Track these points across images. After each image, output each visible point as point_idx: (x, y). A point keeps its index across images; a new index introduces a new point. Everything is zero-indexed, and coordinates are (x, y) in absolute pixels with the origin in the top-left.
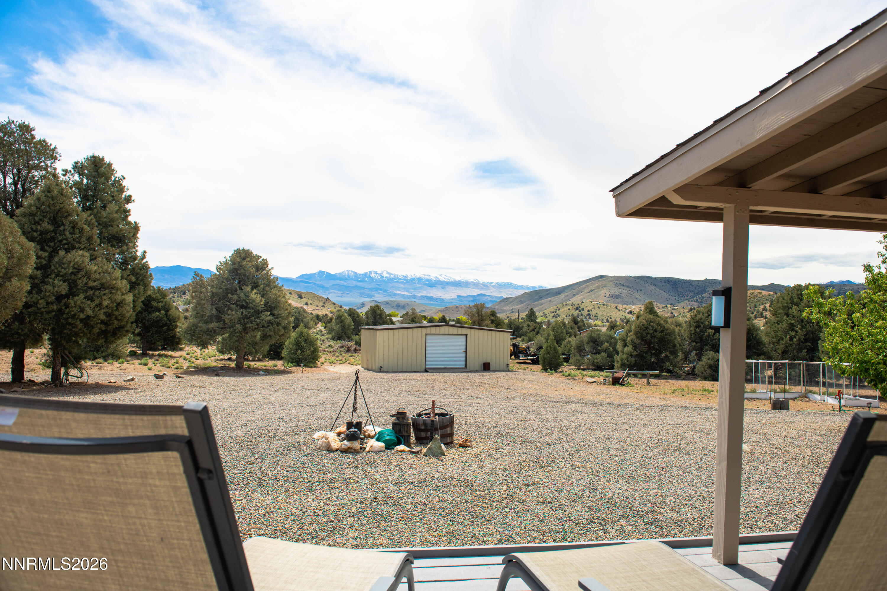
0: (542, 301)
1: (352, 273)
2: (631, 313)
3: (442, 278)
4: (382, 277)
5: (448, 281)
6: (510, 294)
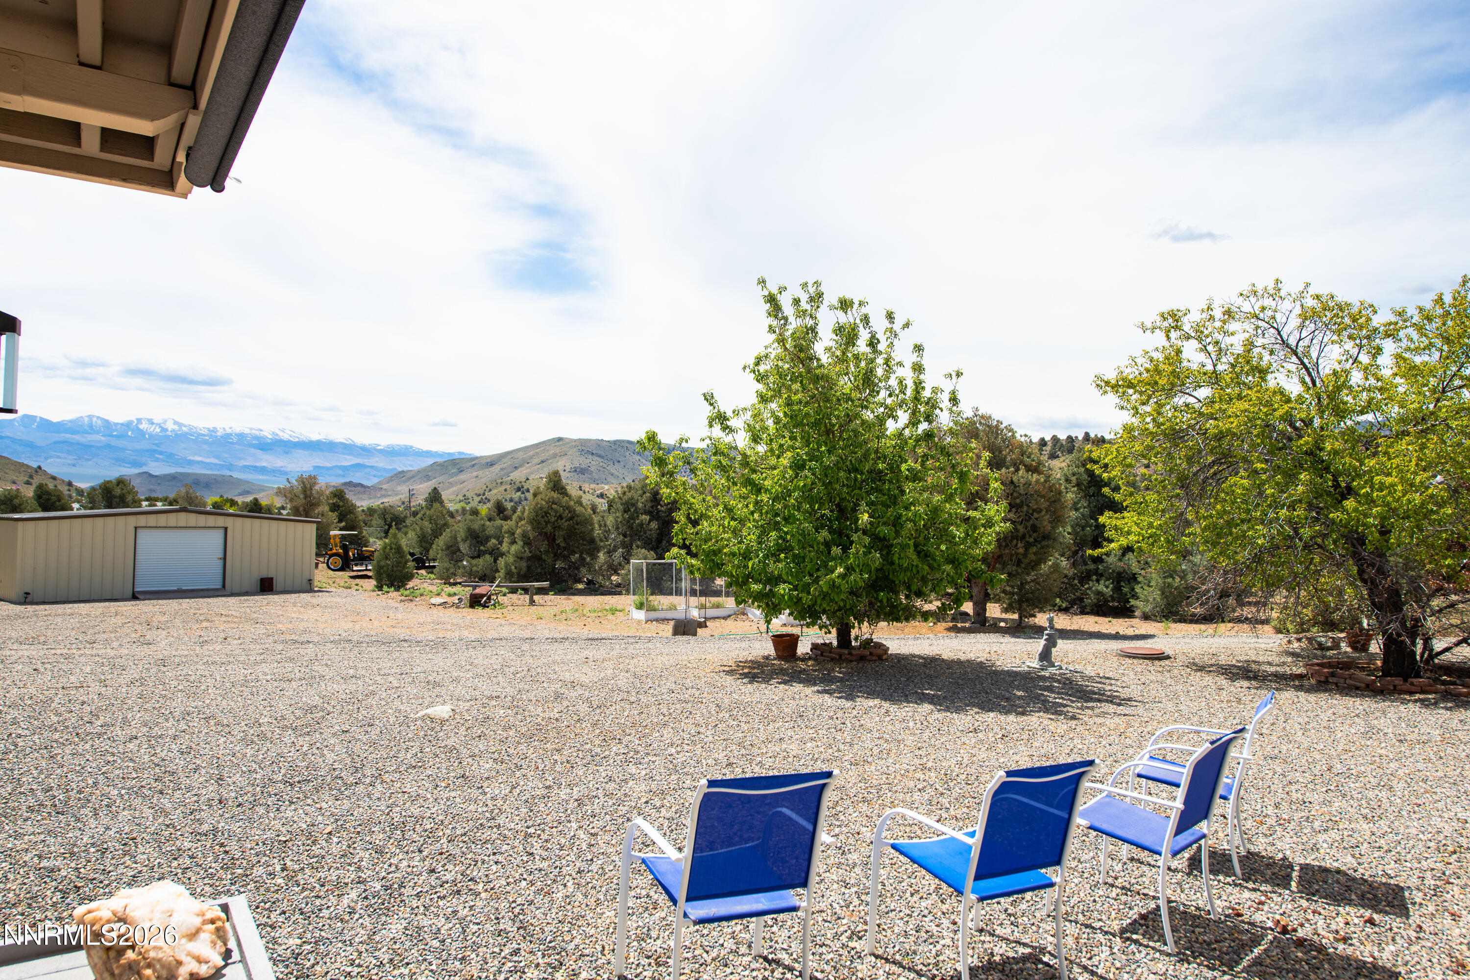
0: (462, 477)
1: (99, 422)
3: (285, 436)
4: (164, 430)
5: (297, 440)
6: (411, 465)
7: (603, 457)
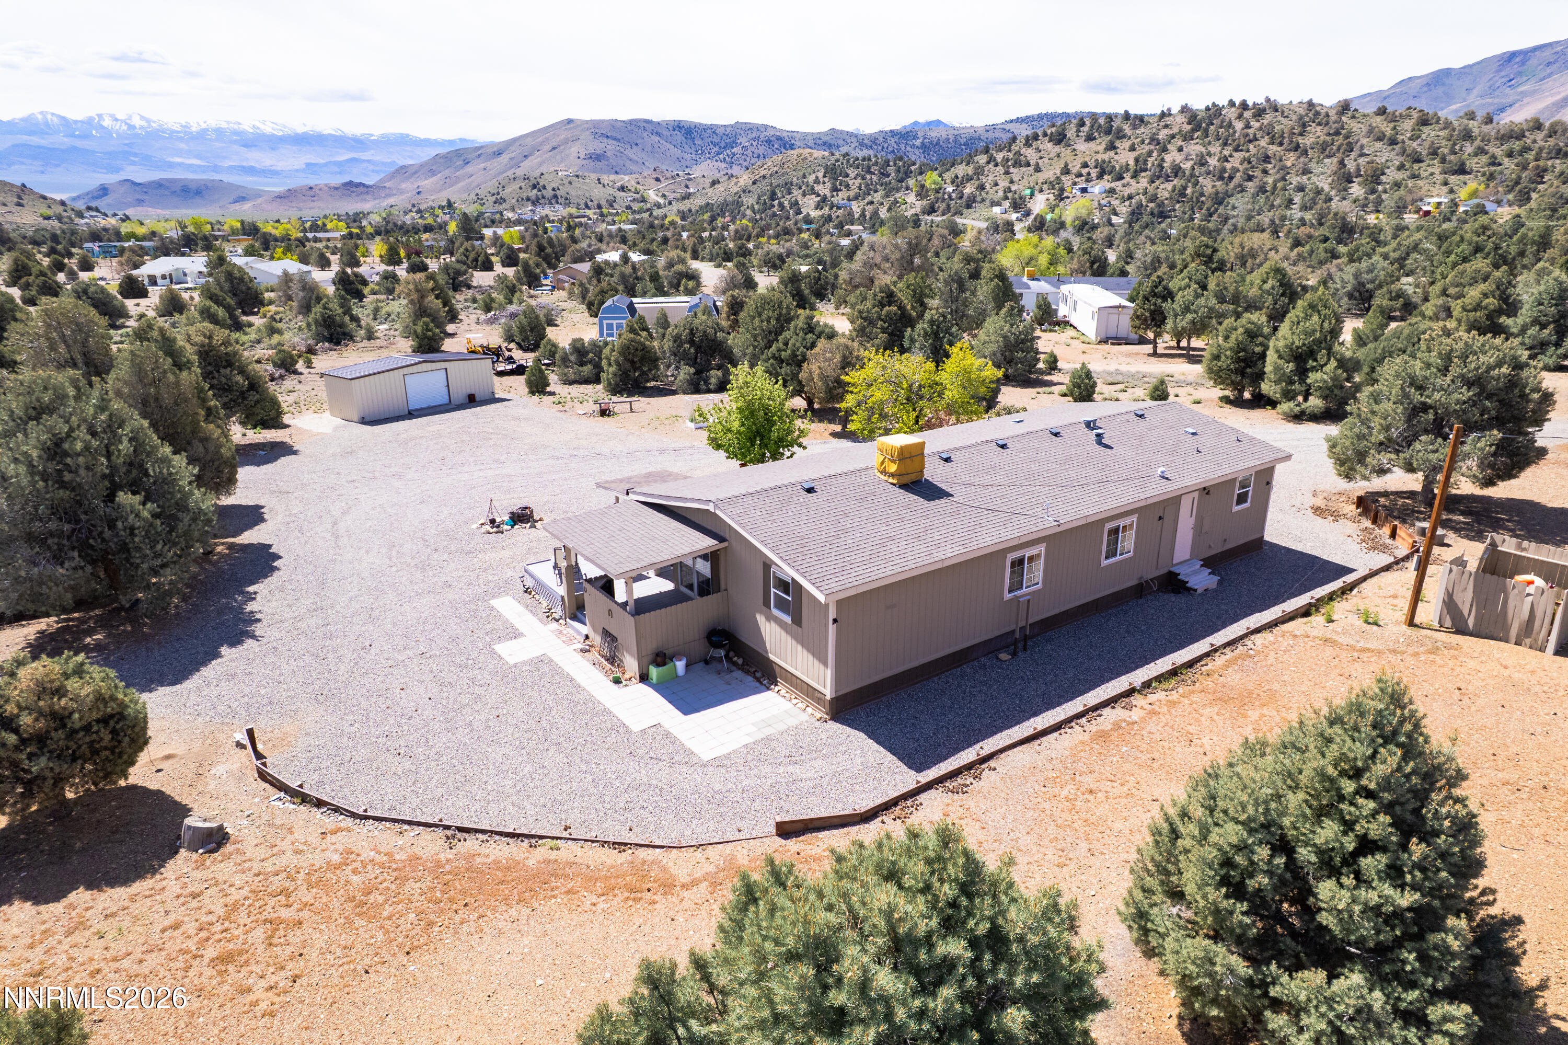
0: (469, 169)
1: (55, 119)
2: (622, 189)
3: (268, 129)
4: (132, 127)
7: (619, 140)
